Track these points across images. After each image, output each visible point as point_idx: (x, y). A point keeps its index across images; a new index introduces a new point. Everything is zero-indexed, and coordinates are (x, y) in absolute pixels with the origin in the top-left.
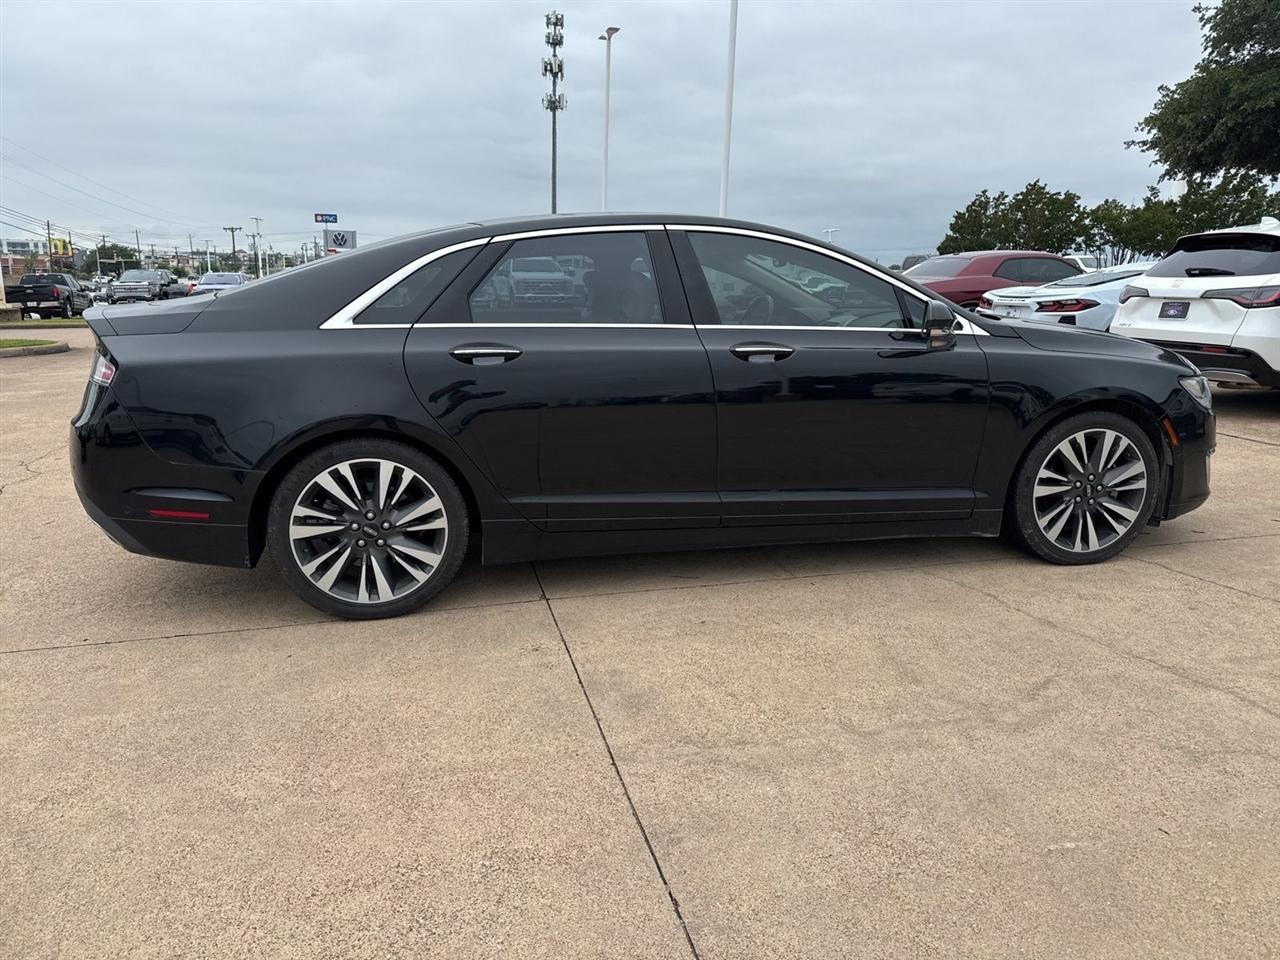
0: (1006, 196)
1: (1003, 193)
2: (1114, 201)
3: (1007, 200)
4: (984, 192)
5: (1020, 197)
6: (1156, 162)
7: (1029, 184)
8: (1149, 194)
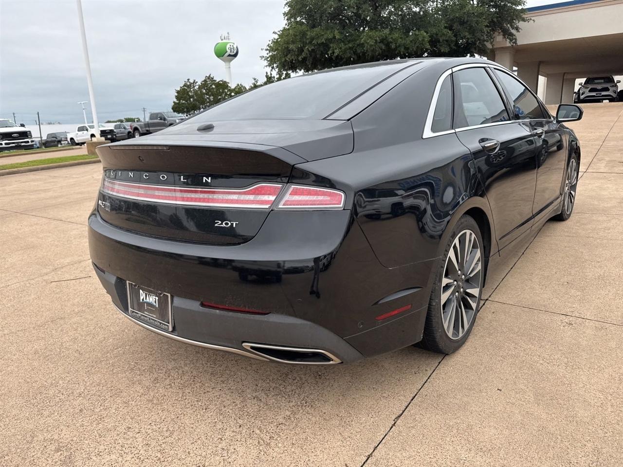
0: (197, 82)
1: (195, 80)
2: (241, 85)
3: (197, 84)
4: (188, 80)
5: (203, 83)
6: (267, 66)
7: (206, 77)
8: (254, 81)
